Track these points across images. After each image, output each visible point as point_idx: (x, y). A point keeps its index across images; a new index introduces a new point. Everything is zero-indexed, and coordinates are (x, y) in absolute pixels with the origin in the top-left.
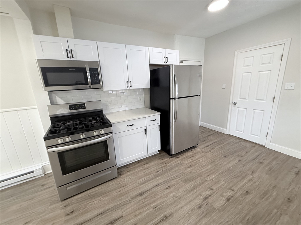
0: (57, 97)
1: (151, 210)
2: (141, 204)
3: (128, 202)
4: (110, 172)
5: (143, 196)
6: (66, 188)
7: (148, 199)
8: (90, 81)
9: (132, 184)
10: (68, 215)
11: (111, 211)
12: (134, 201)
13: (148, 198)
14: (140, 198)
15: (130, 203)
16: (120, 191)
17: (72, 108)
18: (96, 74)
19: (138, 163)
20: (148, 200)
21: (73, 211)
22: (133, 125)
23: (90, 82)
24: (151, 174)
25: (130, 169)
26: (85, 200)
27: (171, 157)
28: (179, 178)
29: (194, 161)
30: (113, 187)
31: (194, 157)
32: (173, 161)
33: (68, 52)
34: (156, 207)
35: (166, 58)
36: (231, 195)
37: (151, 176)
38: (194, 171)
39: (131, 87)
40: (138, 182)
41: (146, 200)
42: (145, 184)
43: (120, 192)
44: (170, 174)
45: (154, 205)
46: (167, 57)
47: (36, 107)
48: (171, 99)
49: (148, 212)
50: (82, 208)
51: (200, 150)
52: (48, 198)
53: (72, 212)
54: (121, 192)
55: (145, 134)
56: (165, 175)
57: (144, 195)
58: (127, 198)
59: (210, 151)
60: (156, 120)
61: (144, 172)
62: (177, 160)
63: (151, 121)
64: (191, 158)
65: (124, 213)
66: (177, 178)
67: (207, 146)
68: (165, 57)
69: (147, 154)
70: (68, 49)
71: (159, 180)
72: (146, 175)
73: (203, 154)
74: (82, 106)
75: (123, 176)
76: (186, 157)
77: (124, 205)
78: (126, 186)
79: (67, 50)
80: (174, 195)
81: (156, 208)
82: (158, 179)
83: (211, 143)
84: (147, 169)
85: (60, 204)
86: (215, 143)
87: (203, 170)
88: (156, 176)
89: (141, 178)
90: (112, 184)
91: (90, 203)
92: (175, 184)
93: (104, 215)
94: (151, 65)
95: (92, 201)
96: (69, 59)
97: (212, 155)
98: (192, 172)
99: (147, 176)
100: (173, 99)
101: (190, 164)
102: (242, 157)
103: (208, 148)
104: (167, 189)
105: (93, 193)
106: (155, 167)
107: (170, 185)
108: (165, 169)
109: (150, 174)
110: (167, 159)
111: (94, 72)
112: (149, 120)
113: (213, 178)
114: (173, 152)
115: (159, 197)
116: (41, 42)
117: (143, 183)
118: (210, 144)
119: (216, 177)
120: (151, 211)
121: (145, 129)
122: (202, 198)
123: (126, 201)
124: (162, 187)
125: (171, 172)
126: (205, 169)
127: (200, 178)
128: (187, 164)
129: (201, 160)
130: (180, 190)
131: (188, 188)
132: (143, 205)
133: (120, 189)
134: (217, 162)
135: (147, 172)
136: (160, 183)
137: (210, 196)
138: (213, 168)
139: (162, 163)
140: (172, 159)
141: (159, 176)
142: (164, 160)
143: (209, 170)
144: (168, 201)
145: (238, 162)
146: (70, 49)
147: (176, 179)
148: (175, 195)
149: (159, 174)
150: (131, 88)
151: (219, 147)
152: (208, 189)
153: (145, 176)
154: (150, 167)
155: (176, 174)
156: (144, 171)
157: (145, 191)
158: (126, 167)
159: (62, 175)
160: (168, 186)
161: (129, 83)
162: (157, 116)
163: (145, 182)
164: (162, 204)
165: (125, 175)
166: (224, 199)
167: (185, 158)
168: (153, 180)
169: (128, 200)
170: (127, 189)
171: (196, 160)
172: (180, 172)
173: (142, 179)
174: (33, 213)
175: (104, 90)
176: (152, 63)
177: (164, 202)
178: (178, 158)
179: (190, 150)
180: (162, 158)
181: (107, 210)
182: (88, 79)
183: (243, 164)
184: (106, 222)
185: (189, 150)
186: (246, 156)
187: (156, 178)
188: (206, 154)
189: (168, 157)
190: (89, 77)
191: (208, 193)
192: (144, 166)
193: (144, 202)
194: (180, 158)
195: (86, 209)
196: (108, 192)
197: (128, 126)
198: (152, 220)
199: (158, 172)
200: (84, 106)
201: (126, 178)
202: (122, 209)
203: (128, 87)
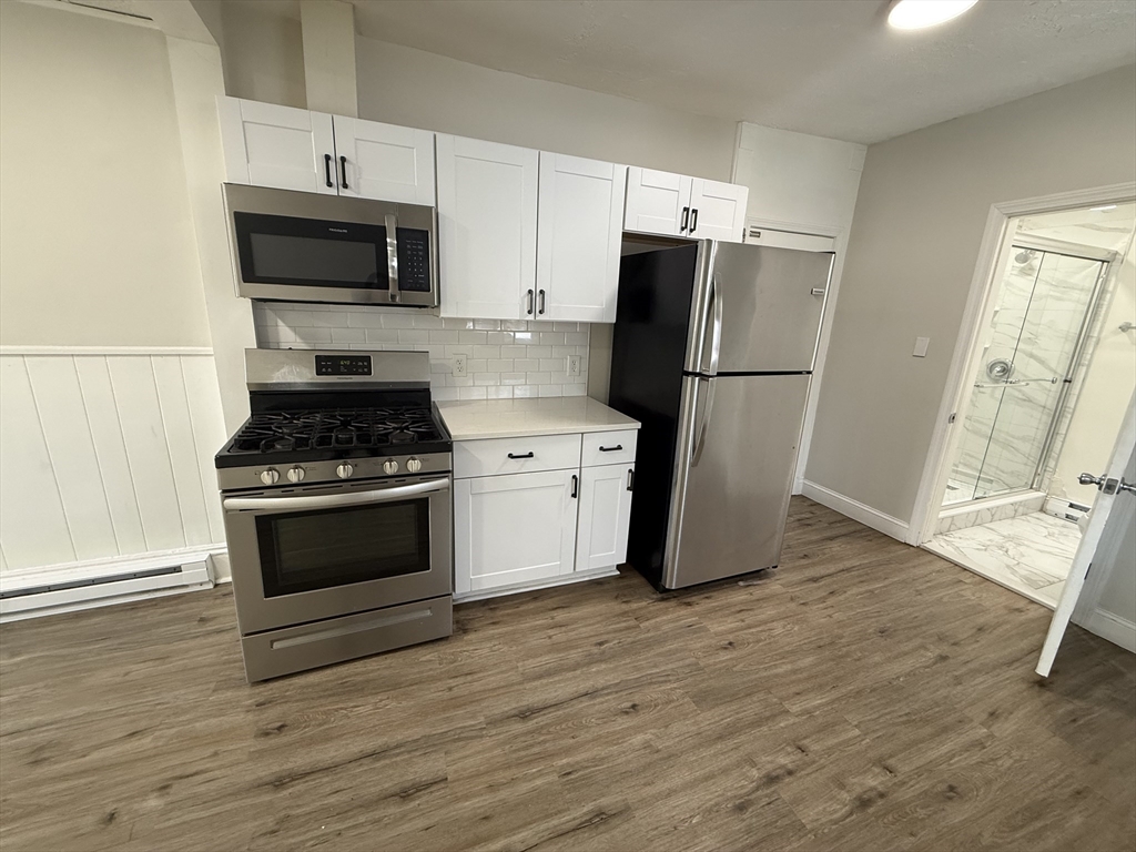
0: (280, 323)
1: (554, 777)
2: (518, 750)
3: (474, 733)
4: (428, 613)
5: (530, 723)
6: (272, 642)
7: (548, 737)
8: (396, 277)
9: (498, 673)
10: (267, 734)
11: (409, 752)
12: (494, 732)
13: (549, 733)
14: (518, 727)
15: (482, 737)
16: (450, 689)
17: (327, 367)
18: (421, 253)
19: (535, 599)
20: (544, 742)
21: (283, 726)
22: (531, 455)
23: (393, 279)
24: (572, 648)
25: (502, 616)
26: (330, 696)
27: (663, 600)
28: (678, 680)
29: (750, 628)
30: (431, 669)
31: (751, 613)
32: (665, 614)
33: (332, 164)
34: (569, 773)
35: (690, 214)
36: (880, 788)
37: (574, 655)
38: (741, 665)
39: (541, 312)
40: (520, 669)
41: (542, 738)
42: (544, 681)
43: (452, 693)
44: (645, 659)
45: (564, 761)
46: (695, 211)
47: (210, 350)
48: (688, 374)
49: (538, 782)
50: (313, 723)
51: (784, 590)
52: (209, 666)
53: (280, 728)
54: (456, 692)
55: (574, 495)
56: (628, 661)
57: (535, 721)
58: (473, 717)
59: (823, 600)
60: (619, 448)
61: (550, 637)
62: (684, 611)
63: (601, 449)
64: (740, 616)
65: (454, 767)
66: (670, 681)
67: (814, 580)
68: (686, 209)
69: (572, 571)
70: (332, 155)
71: (601, 676)
72: (555, 648)
73: (792, 605)
74: (360, 363)
75: (471, 636)
76: (722, 608)
77: (459, 739)
78: (476, 676)
79: (328, 158)
80: (647, 742)
81: (572, 777)
82: (598, 672)
83: (832, 569)
84: (564, 629)
85: (248, 695)
86: (848, 570)
87: (780, 670)
88: (591, 660)
89: (536, 656)
90: (428, 657)
91: (342, 709)
92: (659, 701)
93: (382, 762)
94: (627, 236)
95: (352, 705)
96: (332, 192)
97: (830, 616)
98: (734, 669)
99: (558, 651)
100: (696, 374)
101: (731, 638)
102: (954, 644)
103: (819, 588)
104: (627, 713)
105: (360, 678)
106: (593, 624)
107: (637, 703)
108: (630, 640)
109: (568, 646)
110: (644, 603)
111: (412, 244)
112: (593, 443)
113: (817, 708)
114: (672, 581)
115: (589, 736)
116: (244, 122)
117: (540, 677)
118: (828, 572)
119: (827, 704)
120: (549, 783)
121: (574, 477)
122: (755, 773)
123: (465, 727)
124: (606, 701)
125: (652, 653)
126: (789, 667)
127: (761, 696)
128: (716, 634)
129: (778, 628)
130: (676, 728)
131: (707, 728)
132: (523, 753)
133: (452, 682)
134: (845, 649)
135: (559, 636)
136: (603, 689)
137: (790, 773)
138: (824, 667)
139: (624, 614)
140: (663, 605)
141: (601, 661)
142: (634, 606)
143: (805, 675)
144: (619, 761)
145: (935, 664)
146: (339, 156)
147: (666, 681)
148: (652, 743)
149: (604, 652)
150: (540, 317)
151: (861, 590)
152: (788, 744)
153: (549, 652)
154: (575, 621)
155: (670, 666)
156: (551, 632)
157: (540, 705)
158: (486, 607)
159: (263, 595)
160: (630, 704)
161: (537, 300)
162: (627, 433)
163: (548, 674)
164: (596, 766)
165: (480, 634)
166: (845, 796)
167: (714, 610)
168: (578, 672)
169: (473, 726)
170: (477, 686)
171: (756, 626)
172: (687, 662)
173: (539, 659)
174: (159, 707)
175: (442, 315)
176: (632, 227)
177: (603, 759)
178: (689, 604)
179: (741, 583)
180: (625, 596)
181: (397, 747)
182: (390, 270)
183: (956, 673)
184: (386, 786)
185: (737, 582)
186: (976, 646)
187: (589, 664)
188: (804, 608)
189: (647, 597)
190: (393, 263)
191: (784, 760)
192: (554, 613)
193: (532, 746)
194: (697, 608)
195: (326, 726)
196: (412, 685)
197: (510, 456)
198: (547, 816)
199: (601, 644)
200: (366, 367)
201: (479, 647)
202: (446, 753)
203: (530, 312)
